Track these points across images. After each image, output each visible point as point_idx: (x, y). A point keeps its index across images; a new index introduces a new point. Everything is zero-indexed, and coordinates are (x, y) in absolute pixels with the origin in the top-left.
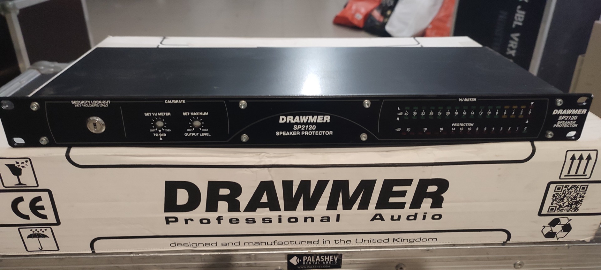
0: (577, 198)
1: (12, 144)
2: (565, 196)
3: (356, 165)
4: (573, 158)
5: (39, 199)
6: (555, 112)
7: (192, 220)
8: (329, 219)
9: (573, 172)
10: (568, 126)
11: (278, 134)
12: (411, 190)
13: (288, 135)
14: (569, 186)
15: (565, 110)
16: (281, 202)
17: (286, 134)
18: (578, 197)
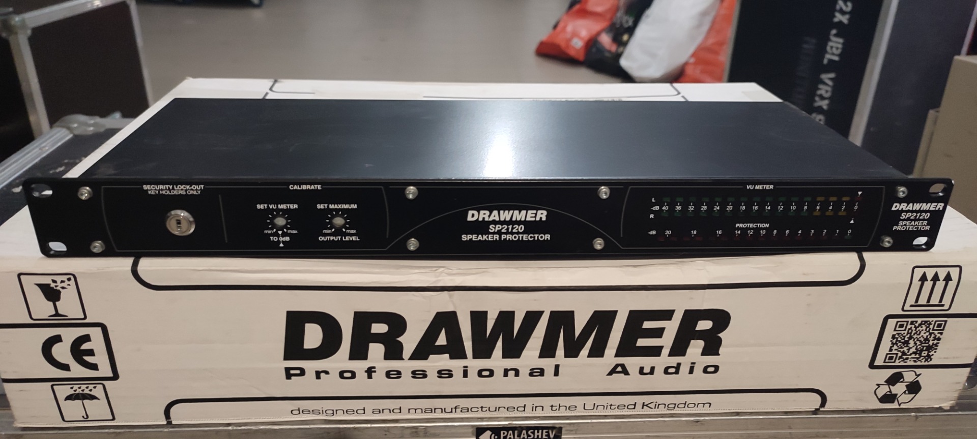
0: (929, 341)
1: (46, 252)
2: (911, 338)
3: (586, 288)
4: (923, 278)
5: (86, 338)
6: (896, 207)
7: (327, 373)
8: (542, 372)
9: (923, 300)
10: (916, 228)
11: (465, 238)
12: (671, 328)
13: (480, 240)
14: (916, 322)
15: (911, 205)
16: (468, 345)
17: (477, 238)
18: (932, 339)
